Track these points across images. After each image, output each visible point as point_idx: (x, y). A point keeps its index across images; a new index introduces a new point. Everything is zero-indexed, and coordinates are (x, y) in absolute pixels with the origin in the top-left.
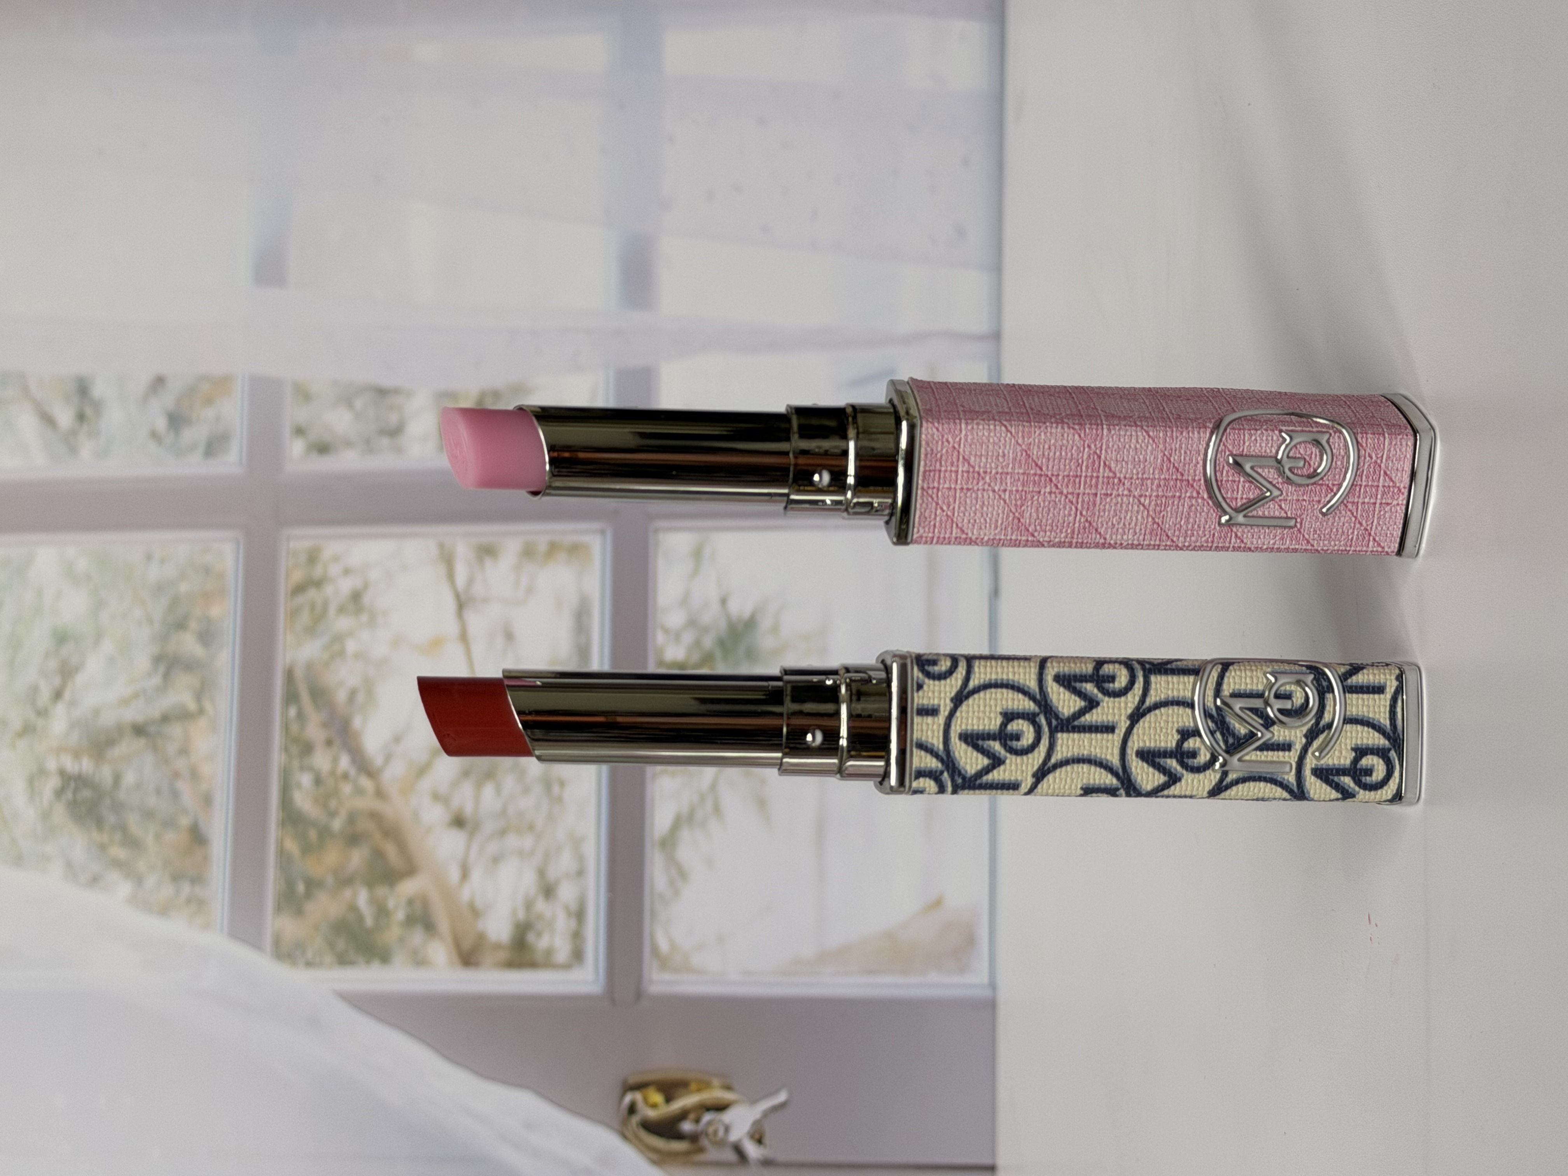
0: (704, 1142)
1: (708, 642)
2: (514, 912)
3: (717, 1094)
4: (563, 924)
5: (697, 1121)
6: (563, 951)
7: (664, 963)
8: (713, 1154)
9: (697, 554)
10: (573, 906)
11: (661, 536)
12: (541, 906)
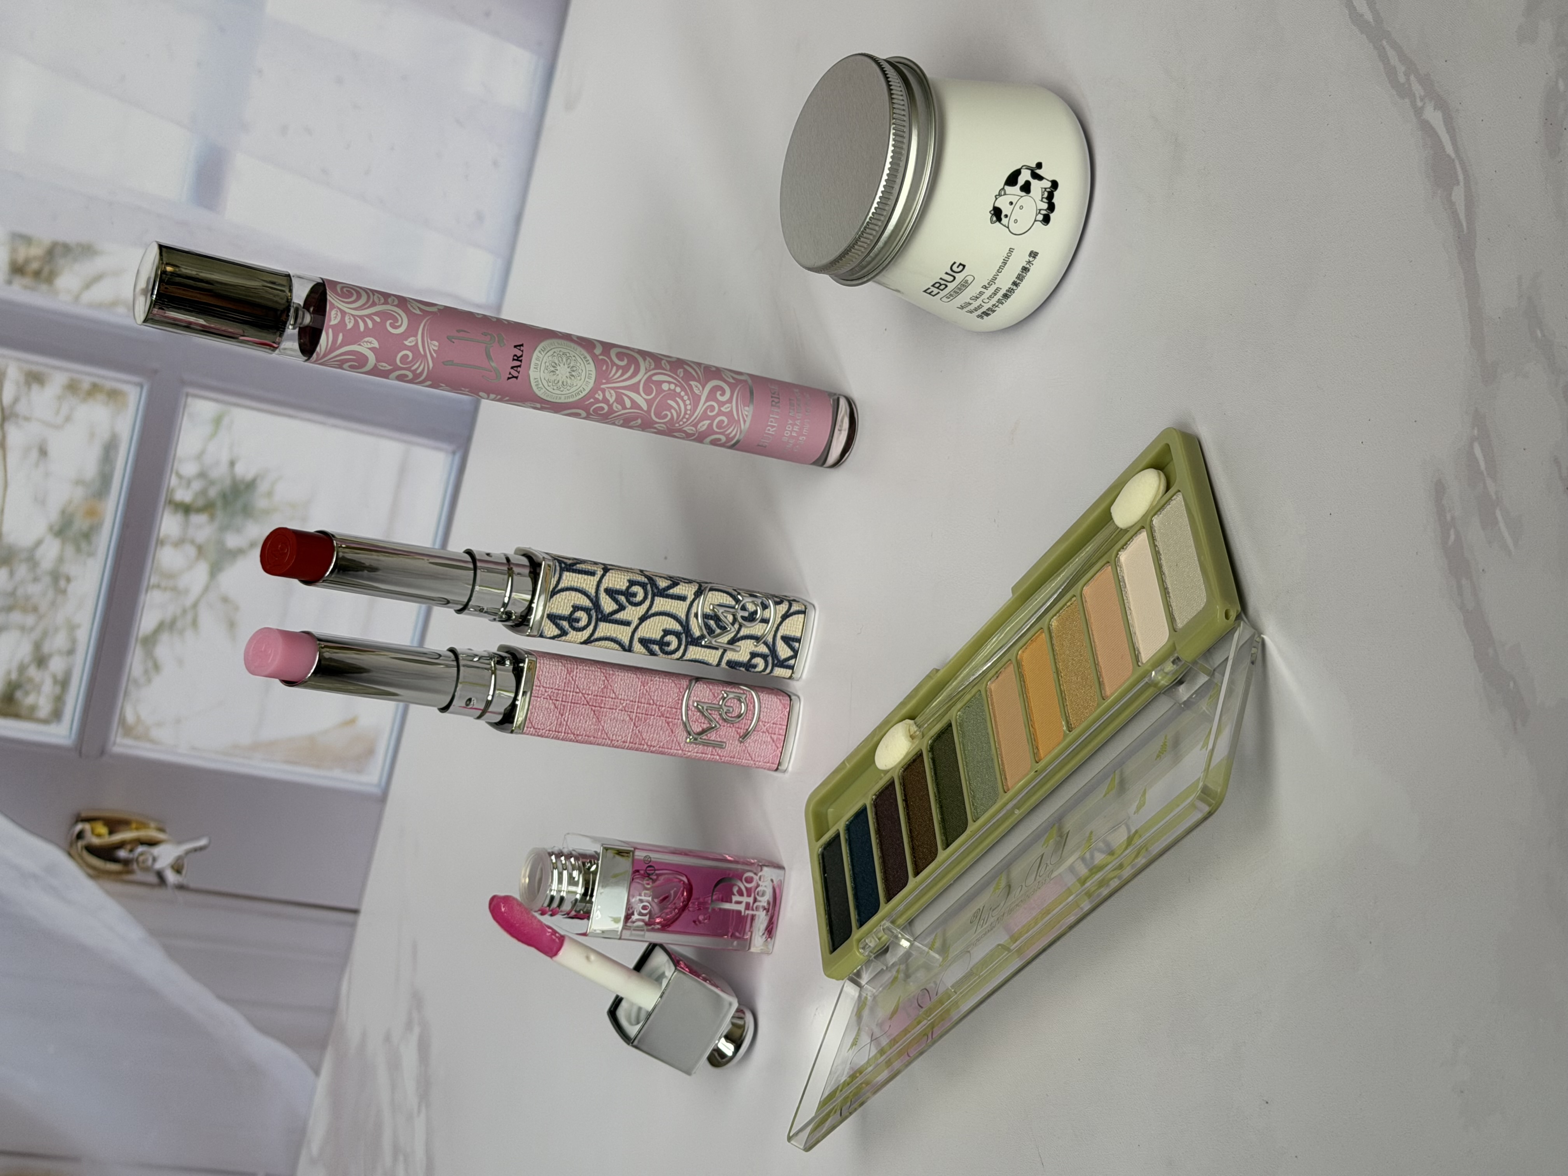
0: (135, 866)
1: (213, 493)
2: (9, 673)
3: (153, 834)
4: (48, 688)
5: (131, 851)
6: (45, 708)
7: (128, 731)
8: (139, 876)
9: (218, 421)
10: (60, 676)
11: (190, 400)
12: (33, 672)
